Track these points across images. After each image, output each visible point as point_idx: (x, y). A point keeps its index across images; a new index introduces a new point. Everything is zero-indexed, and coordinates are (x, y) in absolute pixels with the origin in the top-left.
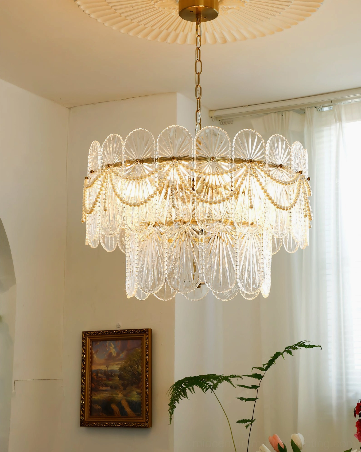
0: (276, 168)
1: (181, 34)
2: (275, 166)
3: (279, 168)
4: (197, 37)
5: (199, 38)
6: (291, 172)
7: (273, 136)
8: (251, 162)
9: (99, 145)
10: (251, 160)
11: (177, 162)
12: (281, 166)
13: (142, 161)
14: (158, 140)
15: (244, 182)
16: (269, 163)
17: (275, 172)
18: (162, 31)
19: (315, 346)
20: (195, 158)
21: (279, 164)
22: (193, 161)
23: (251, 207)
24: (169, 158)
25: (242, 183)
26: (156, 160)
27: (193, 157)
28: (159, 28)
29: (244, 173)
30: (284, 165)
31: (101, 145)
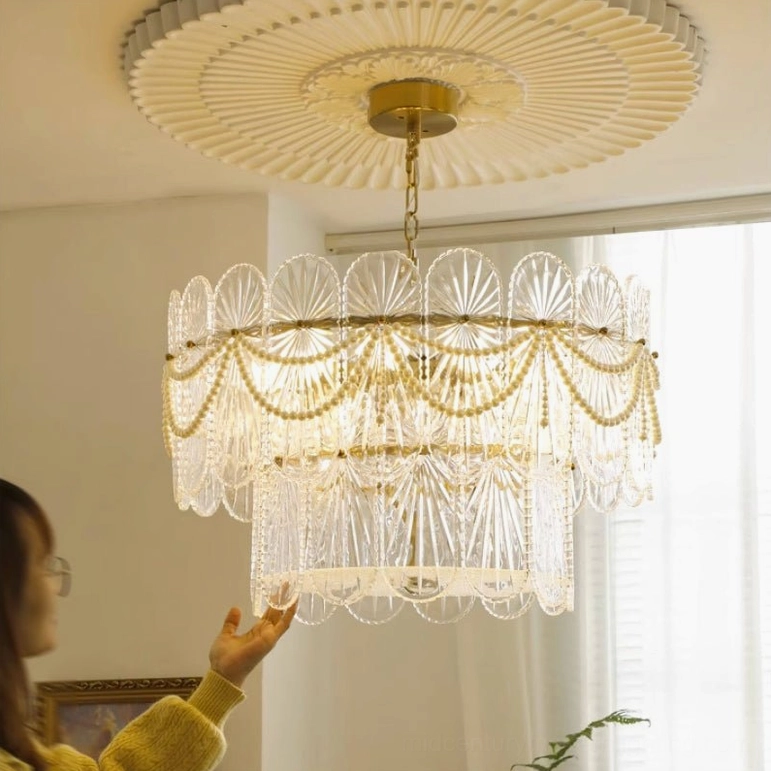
0: (595, 335)
1: (377, 169)
2: (591, 331)
3: (600, 335)
4: (409, 187)
5: (412, 191)
6: (623, 342)
9: (210, 288)
10: (545, 320)
11: (390, 327)
12: (604, 331)
13: (309, 324)
14: (345, 281)
15: (530, 369)
17: (592, 346)
18: (333, 166)
19: (639, 720)
20: (427, 319)
22: (423, 324)
23: (544, 423)
25: (525, 371)
26: (341, 323)
27: (423, 317)
28: (329, 159)
29: (530, 348)
30: (610, 328)
31: (213, 288)
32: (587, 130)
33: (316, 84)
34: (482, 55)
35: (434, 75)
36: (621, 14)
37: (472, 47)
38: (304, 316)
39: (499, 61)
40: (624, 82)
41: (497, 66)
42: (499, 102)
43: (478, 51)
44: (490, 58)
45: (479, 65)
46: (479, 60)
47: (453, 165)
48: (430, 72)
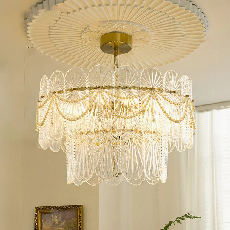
2: (170, 92)
4: (115, 66)
6: (181, 96)
7: (168, 71)
10: (153, 88)
11: (102, 90)
13: (78, 89)
14: (88, 75)
15: (149, 103)
16: (166, 90)
17: (170, 96)
19: (197, 217)
21: (173, 90)
22: (113, 89)
23: (154, 121)
24: (96, 87)
25: (147, 104)
26: (87, 89)
27: (113, 87)
29: (149, 97)
30: (176, 91)
31: (49, 79)
32: (175, 47)
33: (84, 35)
34: (132, 22)
35: (119, 30)
36: (170, 4)
37: (128, 20)
38: (75, 87)
39: (138, 24)
40: (181, 29)
41: (138, 26)
42: (143, 38)
43: (131, 21)
44: (135, 23)
45: (132, 25)
46: (131, 24)
47: (133, 62)
48: (117, 29)
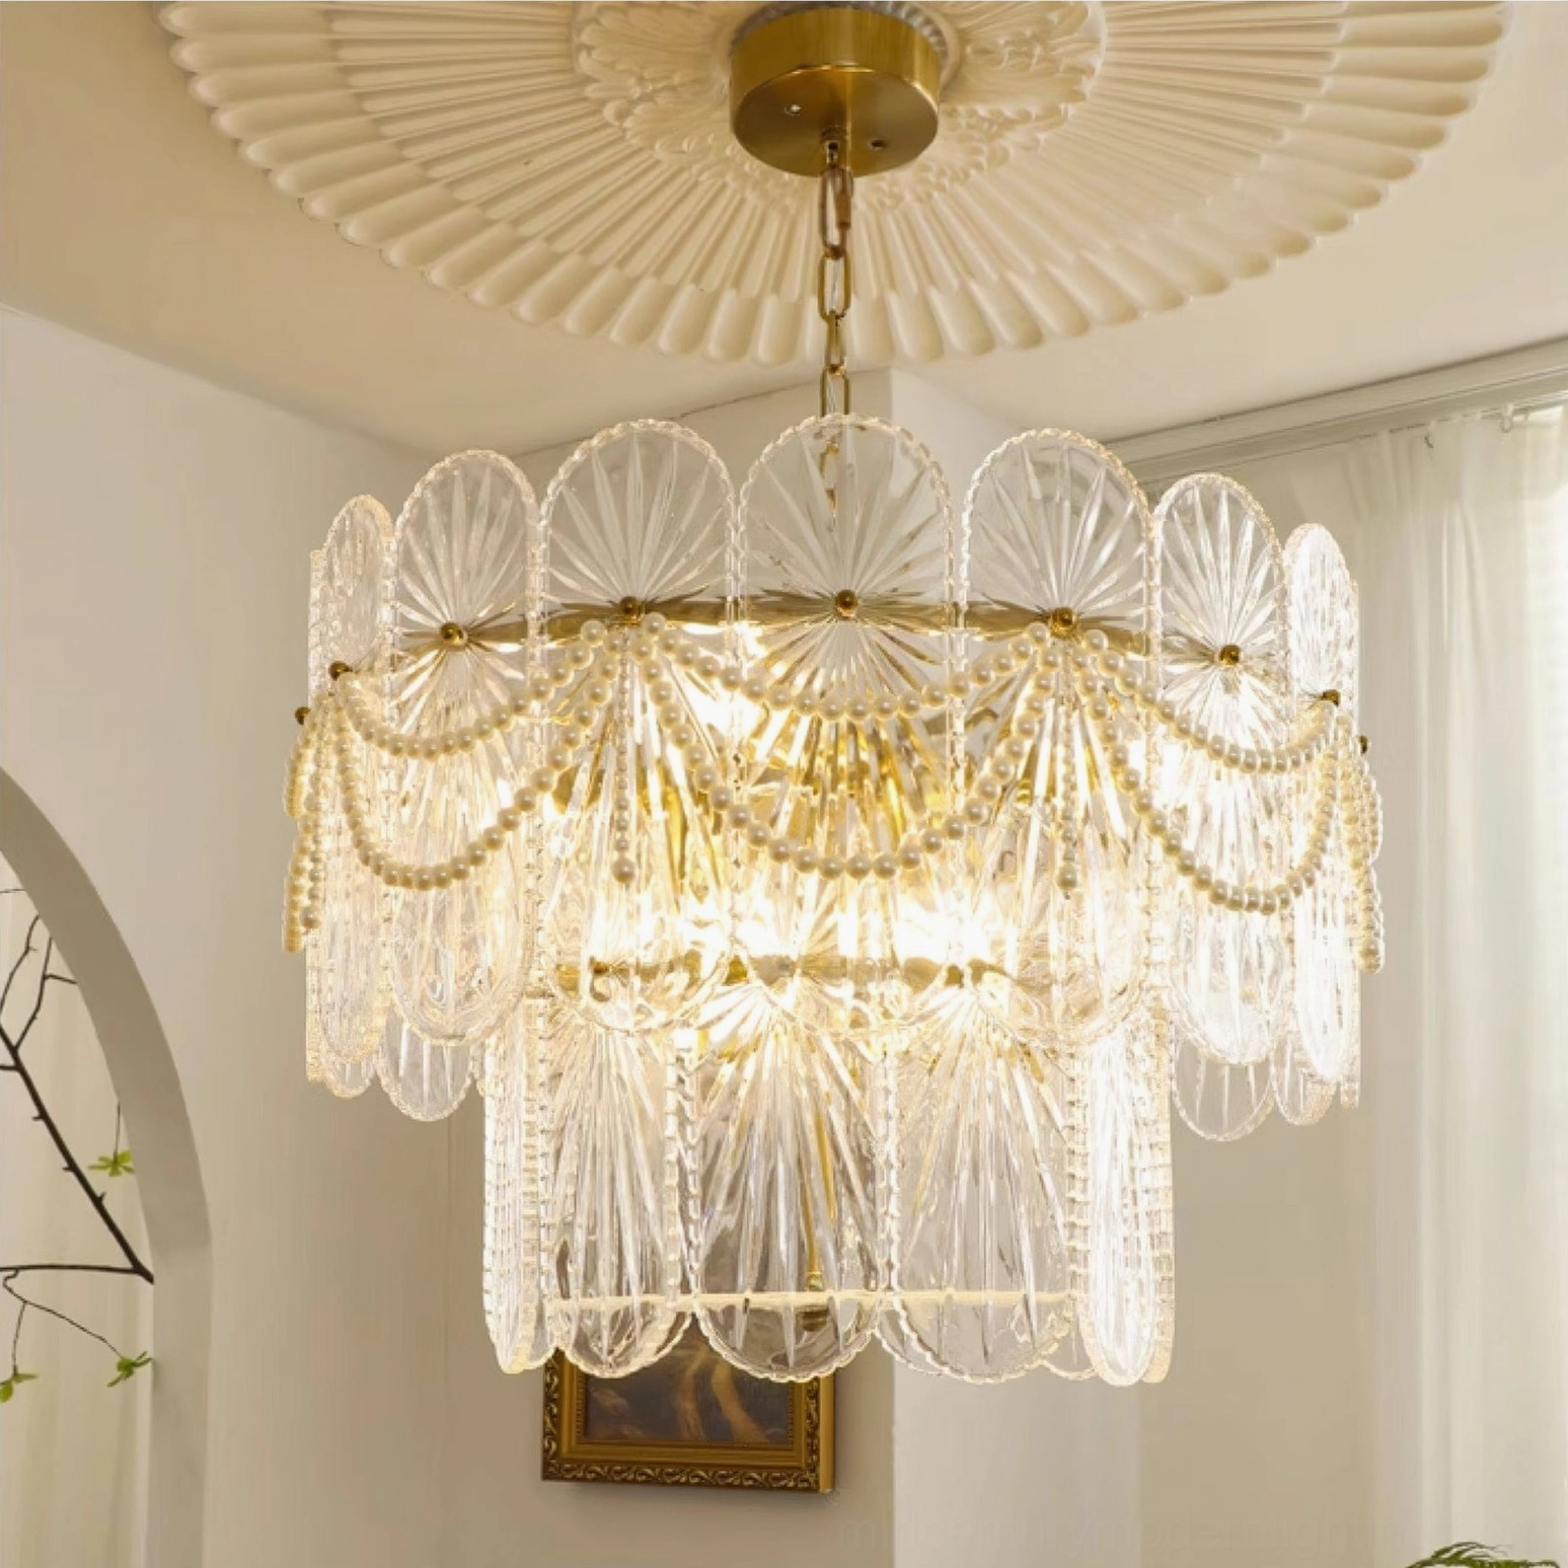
0: (1206, 663)
2: (1202, 653)
3: (1223, 665)
7: (1182, 483)
8: (1067, 622)
10: (1067, 611)
12: (1231, 654)
16: (1165, 635)
21: (1221, 640)
24: (609, 605)
